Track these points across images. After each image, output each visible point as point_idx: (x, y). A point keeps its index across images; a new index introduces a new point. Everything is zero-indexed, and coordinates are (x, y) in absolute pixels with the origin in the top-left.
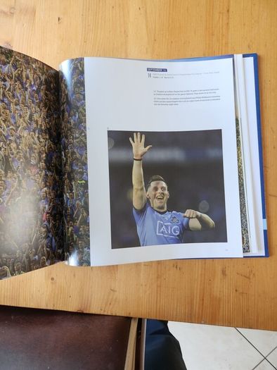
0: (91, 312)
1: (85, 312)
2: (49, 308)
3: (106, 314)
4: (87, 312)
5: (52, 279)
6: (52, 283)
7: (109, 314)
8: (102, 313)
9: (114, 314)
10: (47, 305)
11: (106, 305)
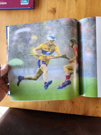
0: (88, 116)
1: (86, 115)
2: (71, 113)
3: (94, 116)
4: (87, 115)
5: (73, 102)
6: (73, 104)
7: (96, 116)
8: (93, 116)
9: (98, 116)
10: (70, 112)
11: (95, 113)
